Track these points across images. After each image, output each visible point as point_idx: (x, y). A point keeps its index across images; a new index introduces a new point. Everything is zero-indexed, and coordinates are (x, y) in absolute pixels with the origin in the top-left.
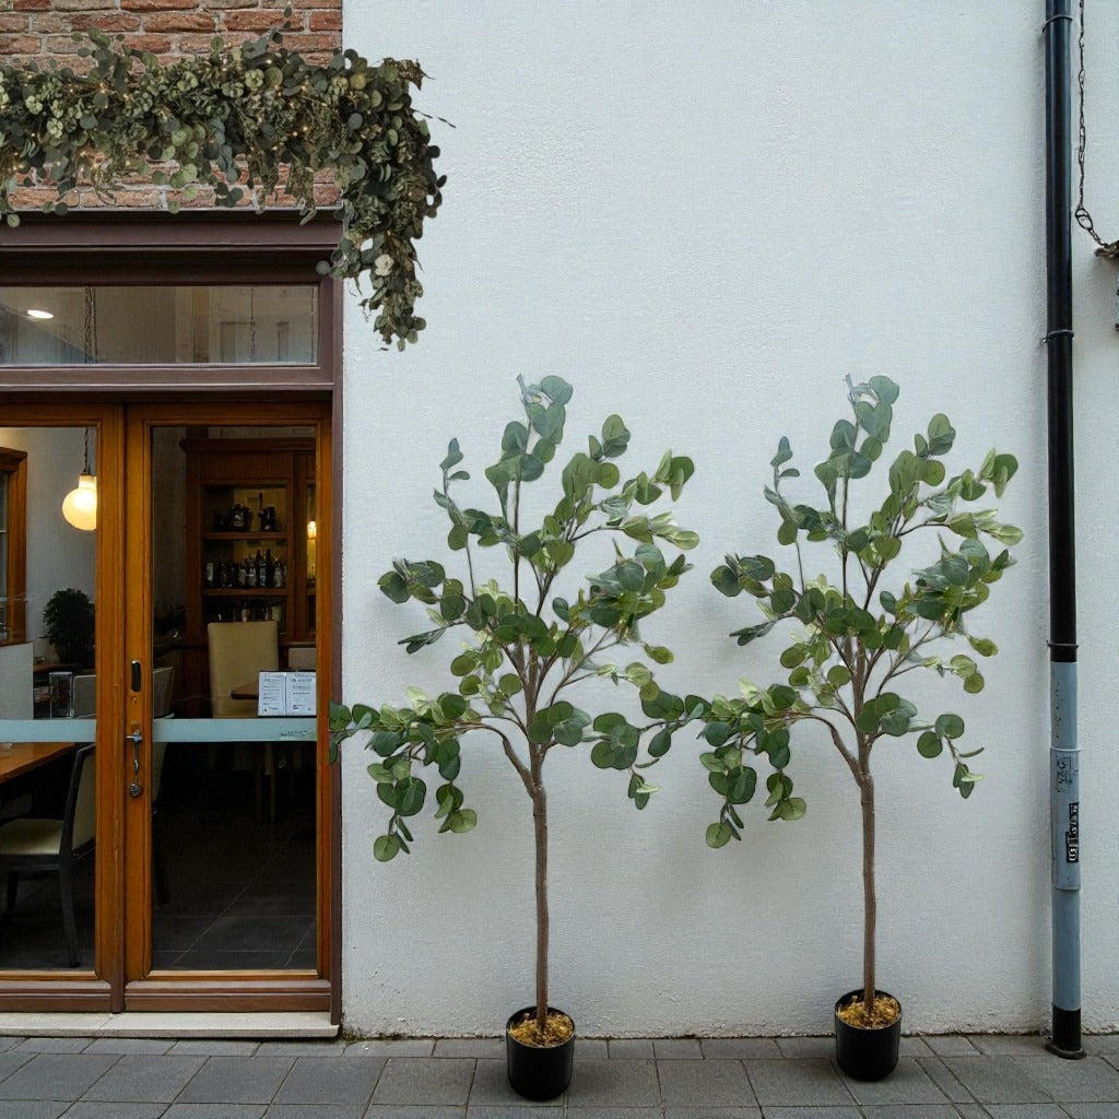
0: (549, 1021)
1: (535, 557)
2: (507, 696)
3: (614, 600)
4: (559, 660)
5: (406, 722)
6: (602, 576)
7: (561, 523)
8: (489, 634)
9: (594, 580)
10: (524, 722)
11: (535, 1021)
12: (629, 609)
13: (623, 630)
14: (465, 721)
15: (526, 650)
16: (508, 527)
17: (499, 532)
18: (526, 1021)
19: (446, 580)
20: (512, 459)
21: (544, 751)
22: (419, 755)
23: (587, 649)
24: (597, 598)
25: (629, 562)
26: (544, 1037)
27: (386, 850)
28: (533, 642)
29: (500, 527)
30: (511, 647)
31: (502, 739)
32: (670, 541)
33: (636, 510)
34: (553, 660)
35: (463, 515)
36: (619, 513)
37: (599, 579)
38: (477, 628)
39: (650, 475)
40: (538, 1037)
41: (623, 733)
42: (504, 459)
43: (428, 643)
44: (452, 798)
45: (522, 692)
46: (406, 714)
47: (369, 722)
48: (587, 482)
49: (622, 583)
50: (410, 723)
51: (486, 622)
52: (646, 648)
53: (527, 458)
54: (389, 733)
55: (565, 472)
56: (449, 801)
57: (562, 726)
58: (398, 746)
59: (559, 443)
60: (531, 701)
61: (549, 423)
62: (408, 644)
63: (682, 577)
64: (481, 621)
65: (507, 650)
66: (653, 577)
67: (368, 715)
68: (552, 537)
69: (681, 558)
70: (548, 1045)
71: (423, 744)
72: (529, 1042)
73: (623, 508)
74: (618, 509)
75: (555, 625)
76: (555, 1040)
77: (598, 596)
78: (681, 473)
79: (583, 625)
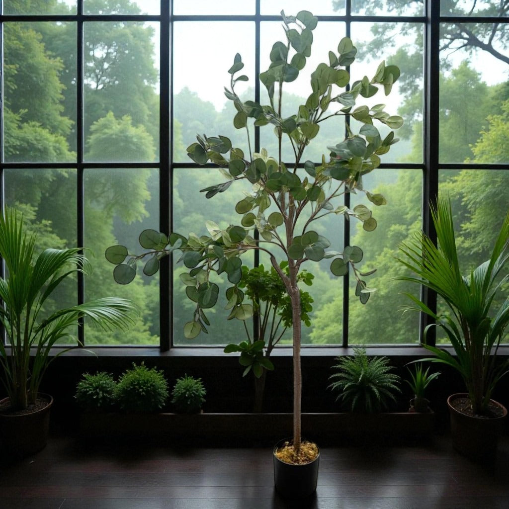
0: (302, 447)
1: (293, 133)
2: (274, 227)
3: (346, 162)
4: (309, 202)
5: (205, 245)
6: (337, 146)
7: (310, 110)
8: (261, 185)
9: (334, 149)
10: (285, 244)
11: (293, 447)
12: (356, 168)
13: (352, 183)
14: (245, 244)
15: (287, 195)
16: (274, 113)
17: (268, 117)
18: (286, 447)
19: (232, 149)
20: (277, 67)
21: (299, 264)
22: (214, 267)
23: (327, 196)
24: (335, 161)
25: (357, 137)
26: (299, 458)
27: (192, 331)
28: (291, 190)
29: (269, 113)
30: (277, 195)
31: (270, 256)
32: (383, 122)
33: (360, 101)
34: (305, 203)
35: (244, 105)
36: (350, 104)
37: (336, 148)
38: (253, 182)
39: (370, 79)
40: (294, 458)
41: (352, 253)
42: (271, 67)
43: (221, 192)
44: (236, 296)
45: (284, 224)
46: (205, 239)
47: (180, 245)
48: (328, 83)
49: (352, 151)
50: (208, 246)
51: (259, 177)
52: (368, 194)
53: (287, 66)
54: (194, 252)
55: (313, 75)
56: (235, 298)
57: (311, 247)
58: (200, 261)
59: (309, 56)
60: (290, 232)
61: (302, 43)
62: (207, 192)
63: (392, 146)
64: (256, 177)
65: (273, 196)
66: (372, 147)
67: (180, 240)
68: (304, 120)
69: (392, 134)
70: (302, 463)
71: (216, 260)
72: (288, 461)
73: (352, 100)
74: (349, 101)
75: (306, 180)
76: (307, 460)
77: (335, 160)
78: (391, 76)
79: (325, 179)
